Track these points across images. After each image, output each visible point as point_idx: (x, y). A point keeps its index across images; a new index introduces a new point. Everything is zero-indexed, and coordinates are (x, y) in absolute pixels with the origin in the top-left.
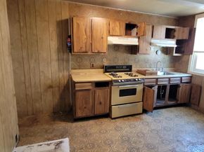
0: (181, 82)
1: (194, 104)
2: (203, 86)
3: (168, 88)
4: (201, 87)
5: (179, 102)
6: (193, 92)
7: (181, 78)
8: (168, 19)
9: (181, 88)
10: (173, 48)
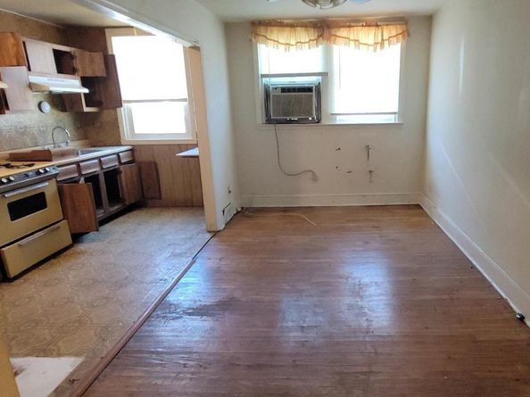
0: (120, 163)
1: (152, 198)
2: (158, 162)
3: (102, 179)
4: (156, 164)
5: (127, 203)
6: (143, 177)
7: (118, 154)
8: (43, 26)
9: (123, 175)
10: (79, 94)
